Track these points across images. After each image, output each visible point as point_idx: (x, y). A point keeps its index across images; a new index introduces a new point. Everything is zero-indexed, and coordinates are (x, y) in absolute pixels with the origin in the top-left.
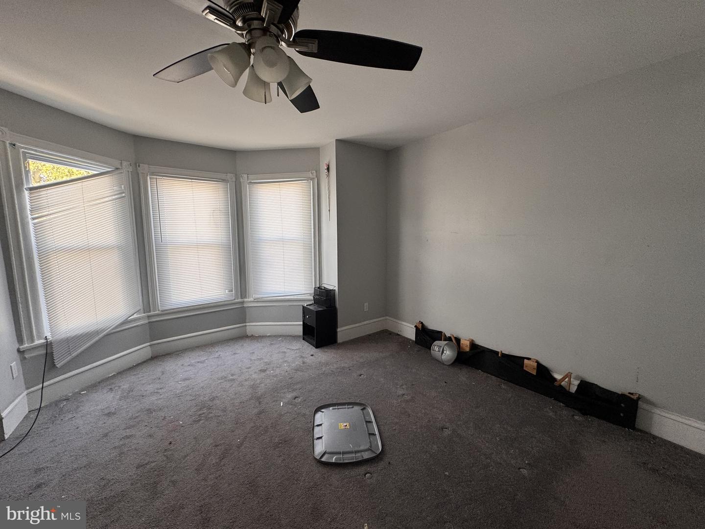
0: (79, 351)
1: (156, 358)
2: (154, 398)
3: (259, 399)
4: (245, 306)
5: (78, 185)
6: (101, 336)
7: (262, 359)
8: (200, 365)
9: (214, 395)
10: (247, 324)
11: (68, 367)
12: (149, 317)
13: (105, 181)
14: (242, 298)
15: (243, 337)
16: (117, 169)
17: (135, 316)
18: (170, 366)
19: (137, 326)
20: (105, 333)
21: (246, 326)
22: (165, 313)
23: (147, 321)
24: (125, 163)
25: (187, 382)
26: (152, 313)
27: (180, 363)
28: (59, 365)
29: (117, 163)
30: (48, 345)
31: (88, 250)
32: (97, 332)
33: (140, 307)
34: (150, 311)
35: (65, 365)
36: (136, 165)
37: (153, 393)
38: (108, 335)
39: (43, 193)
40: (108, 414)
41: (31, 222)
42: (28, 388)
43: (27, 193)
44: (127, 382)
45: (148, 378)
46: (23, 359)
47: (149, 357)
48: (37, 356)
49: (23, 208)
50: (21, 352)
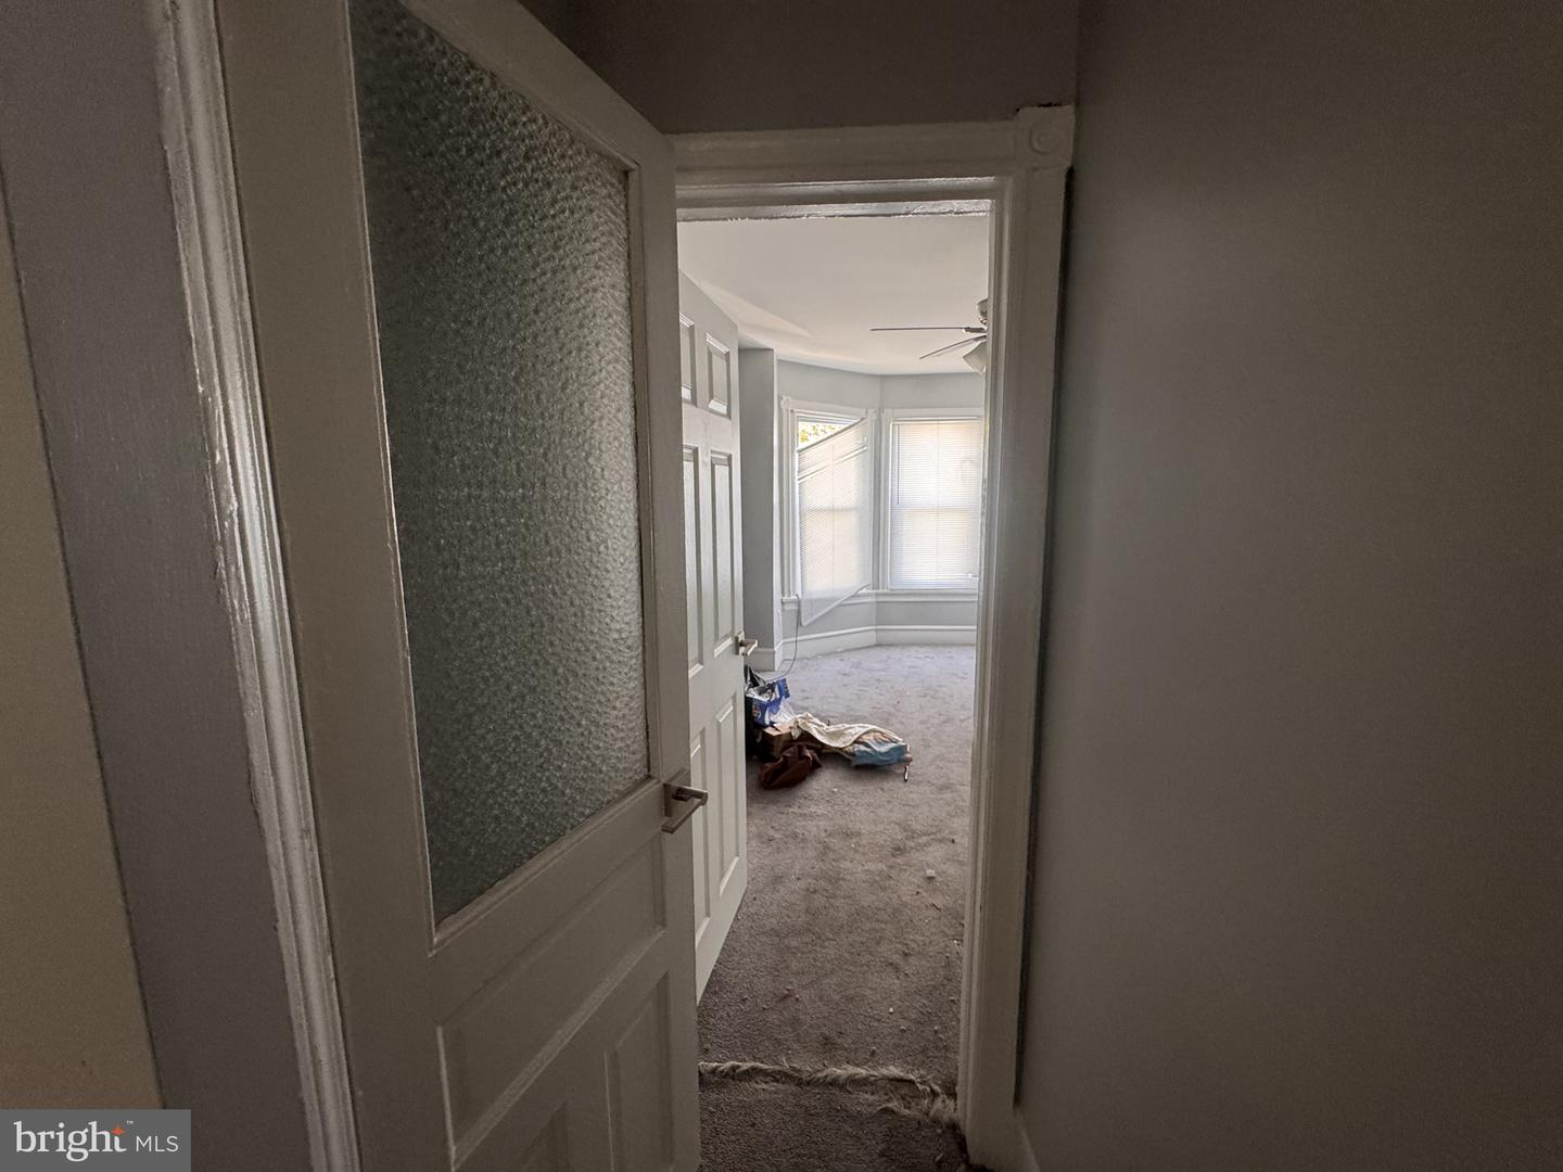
0: (820, 614)
1: (878, 645)
2: (883, 673)
6: (836, 604)
8: (929, 660)
11: (812, 627)
12: (877, 595)
13: (851, 433)
16: (863, 419)
17: (864, 591)
18: (895, 653)
19: (865, 603)
20: (838, 603)
22: (894, 593)
23: (873, 599)
24: (871, 411)
26: (881, 591)
28: (804, 624)
29: (862, 412)
30: (799, 603)
31: (832, 511)
32: (833, 600)
33: (869, 580)
34: (878, 588)
35: (810, 624)
36: (880, 411)
37: (880, 670)
38: (840, 605)
39: (807, 454)
40: (844, 674)
41: (797, 482)
42: (784, 638)
43: (797, 455)
44: (855, 657)
45: (873, 659)
46: (783, 610)
47: (874, 642)
48: (791, 610)
49: (793, 470)
50: (782, 603)
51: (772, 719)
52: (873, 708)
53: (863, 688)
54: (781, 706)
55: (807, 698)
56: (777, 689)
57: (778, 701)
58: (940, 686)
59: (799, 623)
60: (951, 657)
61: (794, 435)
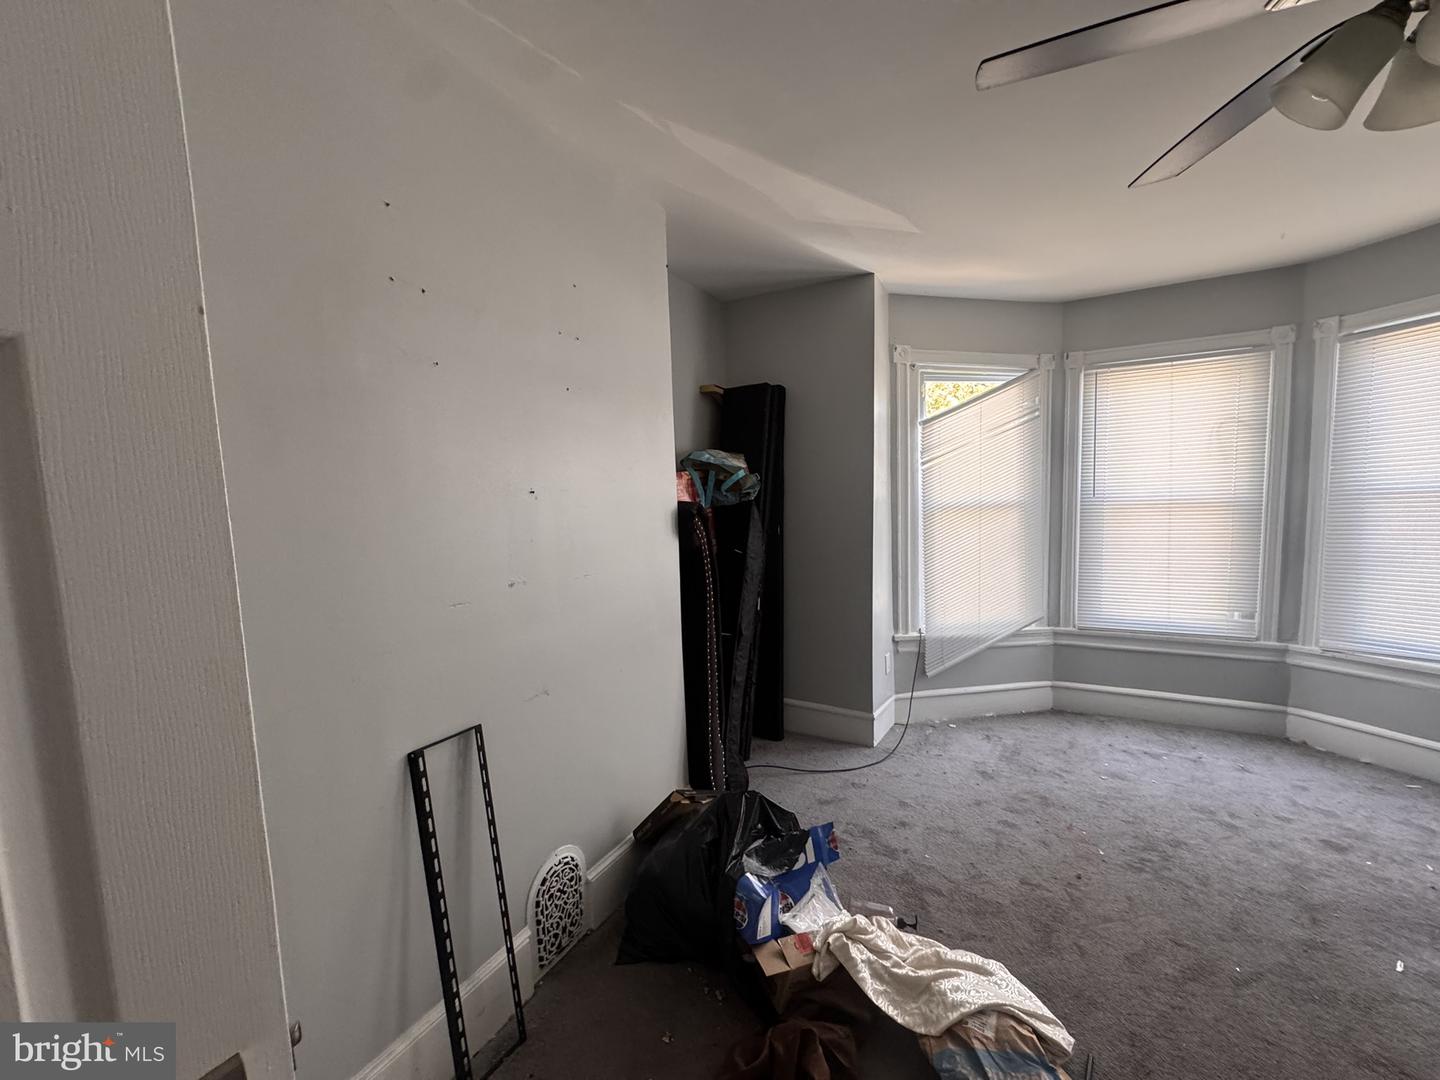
0: (953, 661)
1: (1058, 712)
2: (1055, 783)
3: (1314, 913)
4: (1290, 660)
5: (974, 409)
6: (982, 647)
7: (1327, 814)
8: (1150, 761)
9: (1180, 836)
10: (1290, 710)
12: (1056, 634)
13: (1013, 392)
14: (1280, 639)
15: (1274, 738)
16: (1032, 370)
17: (1033, 627)
18: (1085, 737)
19: (1035, 646)
20: (987, 644)
21: (1285, 713)
22: (1085, 633)
23: (1050, 641)
25: (1117, 783)
26: (1062, 629)
27: (1107, 740)
28: (929, 674)
29: (1031, 360)
30: (921, 642)
31: (981, 507)
32: (978, 640)
33: (1043, 612)
34: (1058, 625)
35: (936, 675)
36: (1062, 356)
37: (1052, 774)
38: (990, 648)
39: (936, 426)
40: (983, 774)
41: (920, 468)
42: (897, 692)
43: (920, 428)
44: (1011, 735)
45: (1044, 742)
46: (896, 652)
47: (1050, 706)
48: (910, 653)
49: (914, 449)
50: (895, 642)
51: (784, 918)
52: (1023, 882)
53: (1010, 817)
54: (816, 881)
55: (903, 824)
56: (809, 845)
57: (809, 870)
58: (1177, 844)
59: (920, 670)
60: (1197, 761)
61: (917, 400)
